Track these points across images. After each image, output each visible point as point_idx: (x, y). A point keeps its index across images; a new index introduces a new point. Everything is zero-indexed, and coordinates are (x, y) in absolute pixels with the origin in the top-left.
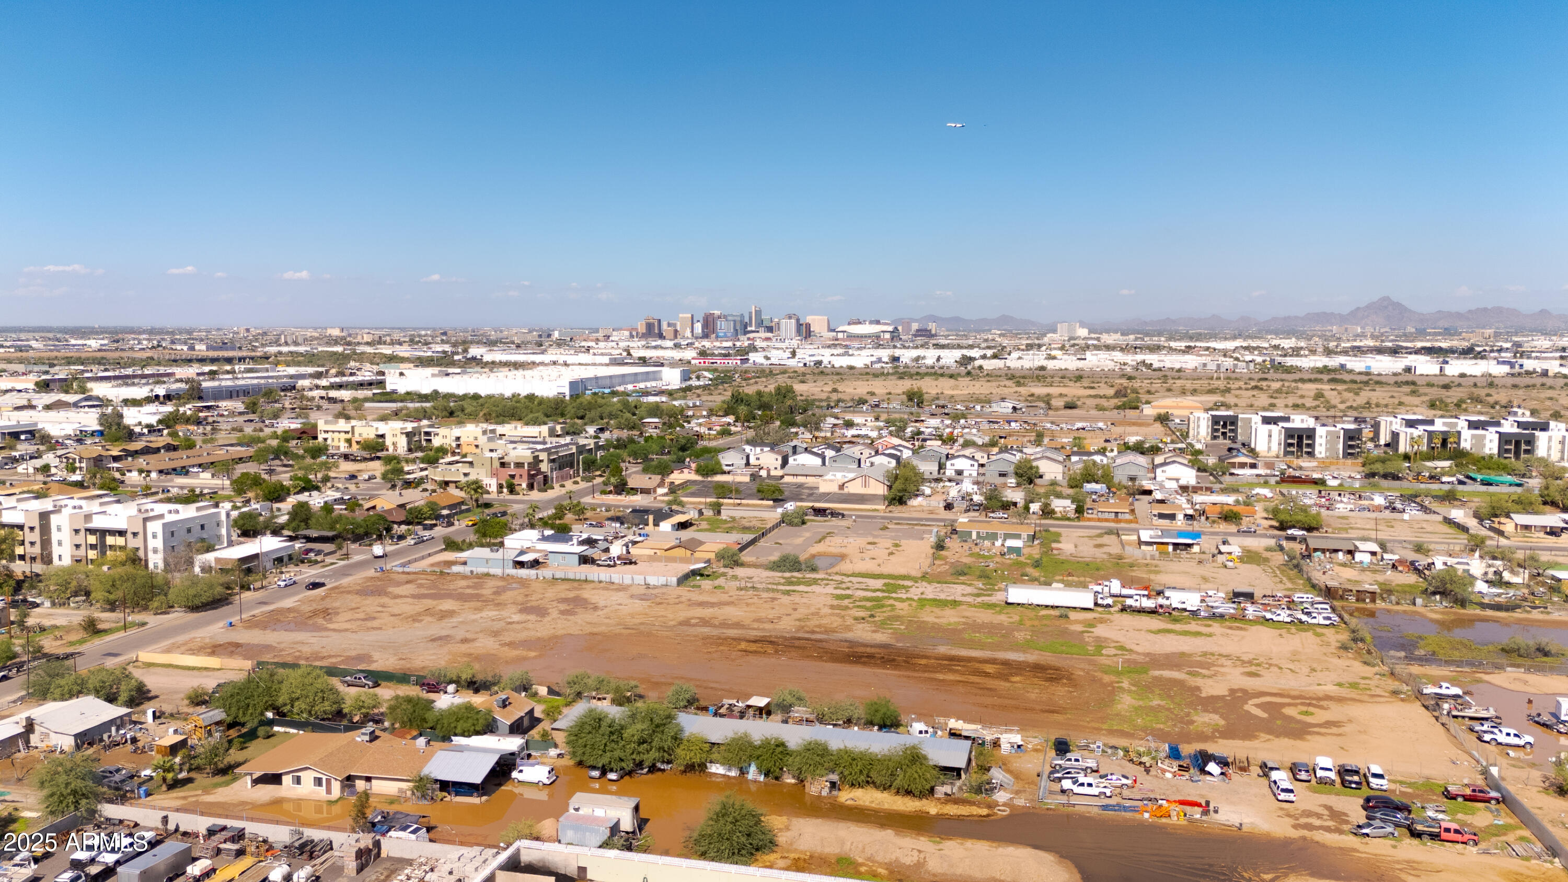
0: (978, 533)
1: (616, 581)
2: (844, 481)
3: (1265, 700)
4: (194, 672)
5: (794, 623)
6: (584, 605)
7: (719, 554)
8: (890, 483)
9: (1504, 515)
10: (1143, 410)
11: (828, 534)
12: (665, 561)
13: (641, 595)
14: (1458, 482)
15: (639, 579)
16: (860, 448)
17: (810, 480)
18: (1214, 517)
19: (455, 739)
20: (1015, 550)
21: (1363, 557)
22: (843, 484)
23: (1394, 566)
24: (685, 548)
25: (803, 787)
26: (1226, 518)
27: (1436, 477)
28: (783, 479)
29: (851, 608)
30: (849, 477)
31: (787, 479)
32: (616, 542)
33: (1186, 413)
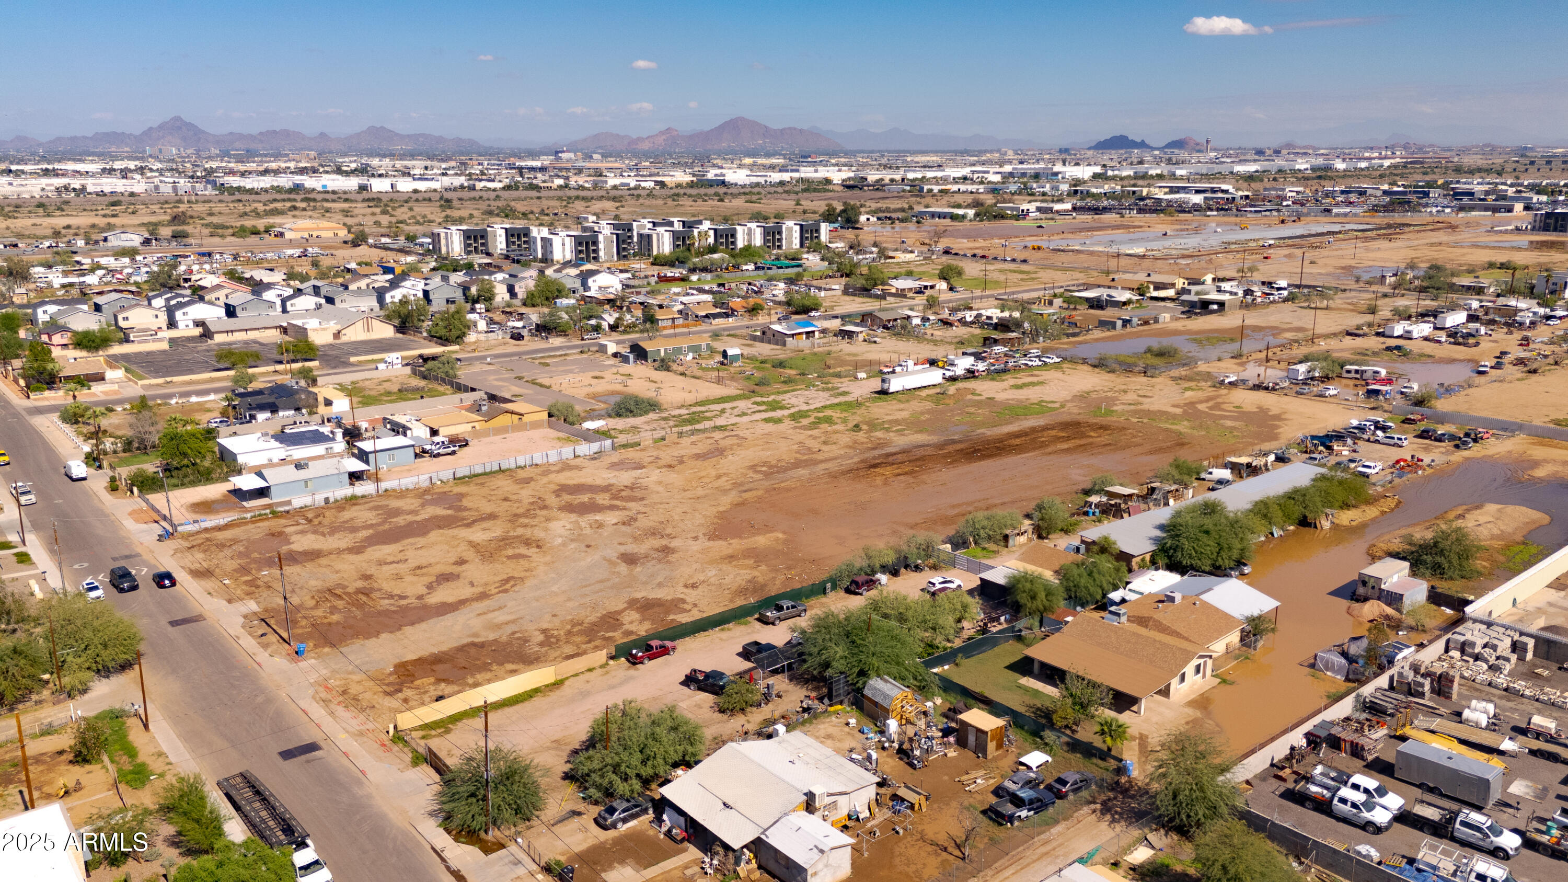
0: (665, 350)
1: (539, 462)
2: (339, 327)
3: (1202, 407)
4: (537, 701)
5: (834, 447)
6: (607, 488)
7: (555, 412)
8: (397, 322)
9: (883, 284)
10: (281, 234)
11: (520, 378)
12: (494, 435)
13: (613, 466)
14: (757, 268)
15: (567, 452)
16: (226, 291)
17: (252, 335)
18: (741, 311)
19: (1115, 596)
20: (736, 357)
21: (917, 321)
22: (339, 332)
23: (946, 323)
24: (512, 413)
25: (1316, 527)
26: (753, 310)
27: (736, 267)
28: (211, 338)
29: (814, 425)
30: (332, 323)
31: (219, 338)
32: (408, 425)
33: (330, 234)
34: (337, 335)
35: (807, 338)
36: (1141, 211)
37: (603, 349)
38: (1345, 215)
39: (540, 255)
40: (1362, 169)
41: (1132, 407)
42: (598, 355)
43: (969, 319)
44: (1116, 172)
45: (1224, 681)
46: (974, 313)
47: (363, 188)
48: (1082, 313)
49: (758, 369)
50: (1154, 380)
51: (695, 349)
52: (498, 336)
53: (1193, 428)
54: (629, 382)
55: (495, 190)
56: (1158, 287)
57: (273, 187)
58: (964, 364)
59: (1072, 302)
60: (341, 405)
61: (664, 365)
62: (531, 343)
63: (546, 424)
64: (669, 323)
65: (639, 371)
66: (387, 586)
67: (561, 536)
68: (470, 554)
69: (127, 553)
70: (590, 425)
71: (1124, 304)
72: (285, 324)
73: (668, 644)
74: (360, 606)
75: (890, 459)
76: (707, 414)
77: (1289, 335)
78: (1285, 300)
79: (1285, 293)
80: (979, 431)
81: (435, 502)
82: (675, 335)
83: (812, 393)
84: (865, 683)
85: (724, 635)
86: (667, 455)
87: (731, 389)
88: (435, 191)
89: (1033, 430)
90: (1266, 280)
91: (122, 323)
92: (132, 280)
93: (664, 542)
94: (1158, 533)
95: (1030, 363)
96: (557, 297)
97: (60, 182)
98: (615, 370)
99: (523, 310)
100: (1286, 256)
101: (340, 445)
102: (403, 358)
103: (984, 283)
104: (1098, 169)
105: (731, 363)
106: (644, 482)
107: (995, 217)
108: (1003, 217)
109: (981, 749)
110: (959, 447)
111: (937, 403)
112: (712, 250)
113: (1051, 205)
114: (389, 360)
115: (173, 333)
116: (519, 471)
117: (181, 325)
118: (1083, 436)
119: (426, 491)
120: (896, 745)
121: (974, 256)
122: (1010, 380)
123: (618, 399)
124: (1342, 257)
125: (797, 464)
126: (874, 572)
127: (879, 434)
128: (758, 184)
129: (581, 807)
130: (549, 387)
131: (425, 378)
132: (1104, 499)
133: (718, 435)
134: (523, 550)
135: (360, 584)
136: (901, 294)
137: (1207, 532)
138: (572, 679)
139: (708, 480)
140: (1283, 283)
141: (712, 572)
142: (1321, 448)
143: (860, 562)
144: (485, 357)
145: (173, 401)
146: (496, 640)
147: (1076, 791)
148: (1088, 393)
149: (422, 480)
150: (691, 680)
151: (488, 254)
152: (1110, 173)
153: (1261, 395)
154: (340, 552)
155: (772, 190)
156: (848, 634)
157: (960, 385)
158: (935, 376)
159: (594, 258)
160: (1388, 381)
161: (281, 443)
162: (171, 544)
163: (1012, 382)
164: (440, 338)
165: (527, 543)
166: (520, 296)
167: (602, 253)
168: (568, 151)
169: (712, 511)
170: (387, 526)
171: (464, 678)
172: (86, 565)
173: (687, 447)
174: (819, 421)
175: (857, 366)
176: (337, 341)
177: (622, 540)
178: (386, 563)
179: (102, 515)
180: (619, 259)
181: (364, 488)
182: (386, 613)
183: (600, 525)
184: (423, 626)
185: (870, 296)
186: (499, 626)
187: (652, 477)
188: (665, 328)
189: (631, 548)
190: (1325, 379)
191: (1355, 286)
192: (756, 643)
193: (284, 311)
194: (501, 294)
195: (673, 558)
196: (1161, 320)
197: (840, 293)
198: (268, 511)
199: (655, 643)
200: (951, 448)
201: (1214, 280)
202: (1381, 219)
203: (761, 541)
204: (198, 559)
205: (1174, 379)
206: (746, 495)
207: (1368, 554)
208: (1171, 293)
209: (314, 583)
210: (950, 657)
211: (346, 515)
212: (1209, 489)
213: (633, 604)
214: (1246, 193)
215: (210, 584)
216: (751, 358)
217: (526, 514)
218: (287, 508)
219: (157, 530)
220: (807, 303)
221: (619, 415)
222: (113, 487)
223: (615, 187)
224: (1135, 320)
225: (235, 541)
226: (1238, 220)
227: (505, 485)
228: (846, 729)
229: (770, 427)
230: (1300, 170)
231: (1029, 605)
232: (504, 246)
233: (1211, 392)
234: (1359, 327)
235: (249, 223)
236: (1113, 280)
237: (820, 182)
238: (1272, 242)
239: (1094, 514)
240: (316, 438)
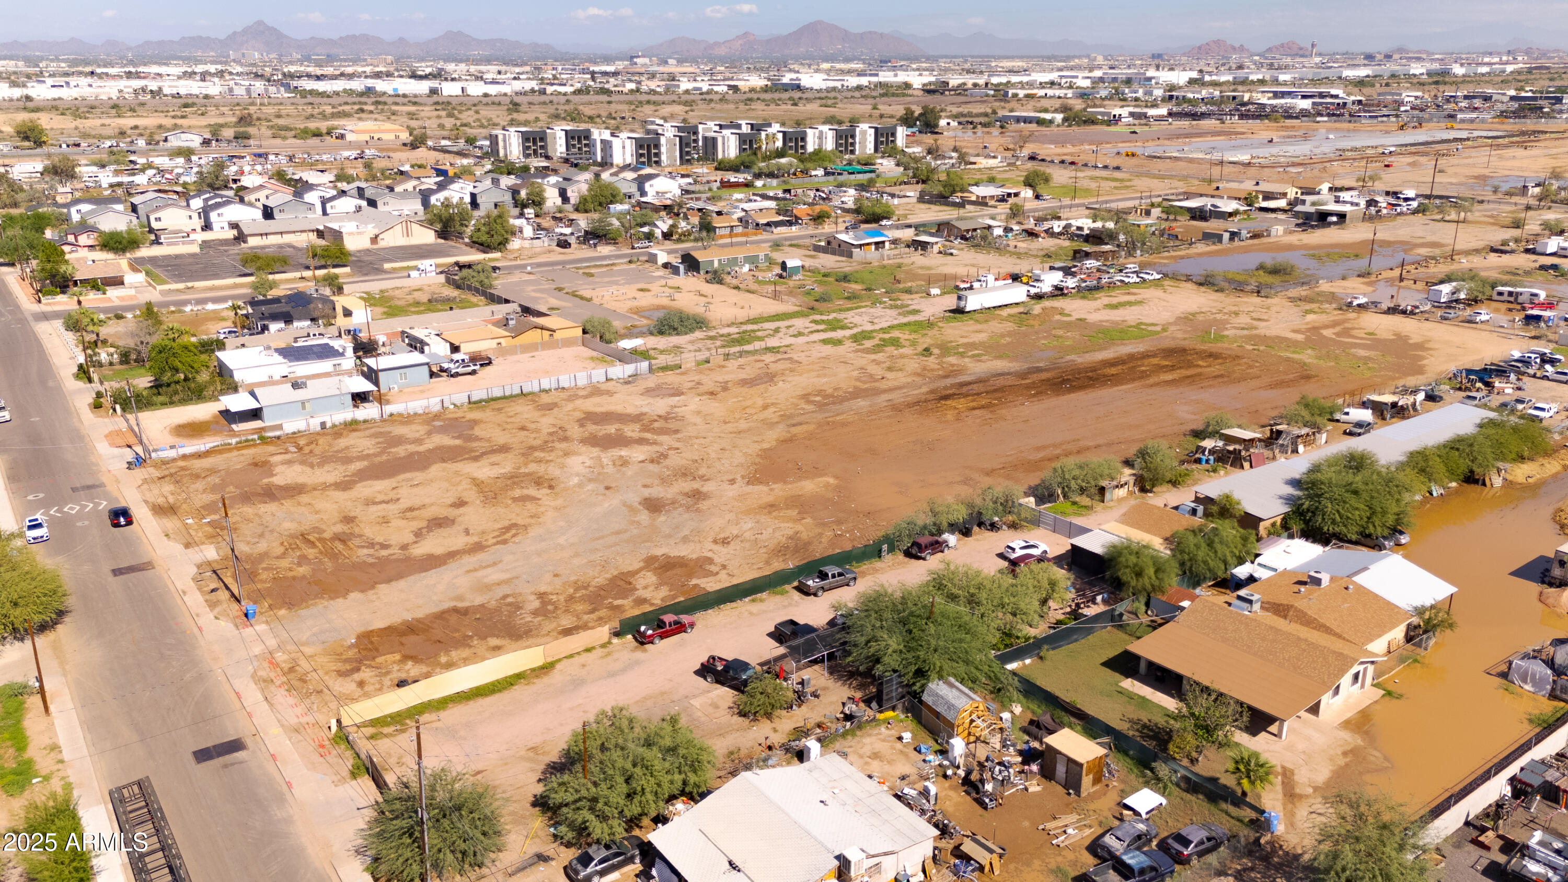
0: (720, 261)
1: (566, 385)
2: (376, 231)
3: (1327, 333)
4: (519, 692)
5: (900, 374)
6: (637, 418)
7: (588, 327)
8: (438, 227)
9: (962, 191)
10: (342, 137)
11: (560, 289)
12: (522, 352)
13: (648, 392)
14: (827, 174)
15: (598, 375)
16: (266, 192)
17: (287, 239)
18: (806, 219)
19: (1242, 571)
20: (796, 270)
21: (998, 232)
22: (377, 236)
23: (1031, 234)
24: (542, 328)
25: (1484, 484)
26: (819, 218)
27: (805, 172)
28: (245, 242)
29: (878, 349)
30: (370, 226)
31: (253, 242)
32: (427, 340)
33: (391, 136)
34: (374, 240)
35: (877, 249)
36: (1242, 116)
37: (652, 259)
38: (1472, 121)
39: (599, 159)
40: (1483, 75)
41: (1245, 332)
42: (647, 265)
43: (1057, 230)
44: (1214, 78)
45: (1389, 693)
46: (1063, 223)
47: (434, 91)
48: (1183, 224)
49: (820, 283)
50: (1269, 301)
51: (752, 260)
52: (545, 242)
53: (1319, 358)
54: (677, 296)
55: (565, 94)
56: (1268, 196)
57: (345, 91)
58: (1050, 279)
59: (1170, 212)
60: (361, 317)
61: (716, 277)
62: (578, 252)
63: (580, 342)
64: (728, 231)
65: (689, 282)
66: (369, 532)
67: (578, 475)
68: (471, 495)
69: (89, 482)
70: (626, 344)
71: (1231, 215)
72: (321, 228)
73: (685, 619)
74: (334, 556)
75: (964, 390)
76: (759, 334)
77: (1424, 251)
78: (1415, 212)
79: (1415, 204)
80: (1069, 358)
81: (443, 430)
82: (732, 244)
83: (878, 311)
84: (923, 687)
85: (755, 608)
86: (709, 381)
87: (788, 306)
88: (505, 95)
89: (1132, 357)
90: (1391, 190)
91: (155, 225)
92: (182, 179)
93: (696, 485)
94: (1290, 490)
95: (1127, 280)
96: (612, 202)
97: (137, 84)
98: (663, 282)
99: (574, 216)
100: (1409, 164)
101: (349, 361)
102: (437, 266)
103: (1074, 192)
104: (1194, 75)
105: (790, 276)
106: (681, 411)
107: (1085, 122)
108: (1091, 121)
109: (1072, 783)
110: (1045, 376)
111: (1020, 323)
112: (780, 154)
113: (1145, 110)
114: (422, 267)
115: (208, 236)
116: (543, 395)
117: (216, 226)
118: (1190, 365)
119: (437, 416)
120: (961, 772)
121: (1062, 162)
122: (1103, 299)
123: (660, 314)
124: (1474, 165)
125: (857, 394)
126: (940, 532)
127: (952, 360)
128: (834, 89)
129: (550, 848)
130: (589, 300)
131: (458, 287)
132: (1220, 444)
133: (769, 358)
134: (532, 491)
135: (339, 528)
136: (982, 202)
137: (1356, 492)
138: (565, 661)
139: (753, 411)
140: (1411, 193)
141: (747, 525)
142: (1479, 385)
143: (923, 519)
144: (525, 266)
145: (188, 309)
146: (482, 606)
147: (1201, 854)
148: (1194, 315)
149: (433, 404)
150: (707, 670)
151: (548, 157)
152: (1207, 78)
153: (1396, 321)
154: (325, 487)
155: (850, 94)
156: (903, 622)
157: (1047, 303)
158: (1018, 293)
159: (656, 162)
160: (1550, 306)
161: (285, 357)
162: (139, 474)
163: (1106, 301)
164: (482, 244)
165: (538, 482)
166: (572, 201)
167: (664, 157)
168: (643, 56)
169: (754, 449)
170: (384, 458)
171: (437, 655)
172: (41, 495)
173: (733, 371)
174: (885, 343)
175: (931, 280)
176: (375, 247)
177: (648, 481)
178: (375, 503)
179: (78, 437)
180: (682, 164)
181: (369, 411)
182: (362, 566)
183: (625, 463)
184: (402, 584)
185: (948, 204)
186: (488, 588)
187: (690, 405)
188: (722, 237)
189: (657, 491)
190: (1473, 301)
191: (1492, 198)
192: (792, 622)
193: (325, 213)
194: (552, 198)
195: (704, 505)
196: (1273, 233)
197: (915, 200)
198: (256, 437)
199: (668, 618)
200: (1036, 377)
201: (1330, 189)
202: (1512, 125)
203: (809, 486)
204: (166, 492)
205: (1292, 300)
206: (795, 430)
207: (1554, 519)
208: (1282, 203)
209: (289, 526)
210: (1033, 647)
211: (342, 443)
212: (1345, 433)
213: (650, 562)
214: (1359, 98)
215: (170, 523)
216: (813, 271)
217: (541, 448)
218: (277, 433)
219: (129, 455)
220: (878, 210)
221: (661, 333)
222: (97, 406)
223: (687, 92)
224: (1244, 233)
225: (212, 471)
226: (1351, 126)
227: (524, 411)
228: (898, 745)
229: (828, 350)
230: (1415, 75)
231: (1133, 583)
232: (563, 149)
233: (1337, 316)
234: (1505, 243)
235: (312, 125)
236: (1218, 188)
237: (899, 87)
238: (1393, 149)
239: (1207, 461)
240: (326, 352)
